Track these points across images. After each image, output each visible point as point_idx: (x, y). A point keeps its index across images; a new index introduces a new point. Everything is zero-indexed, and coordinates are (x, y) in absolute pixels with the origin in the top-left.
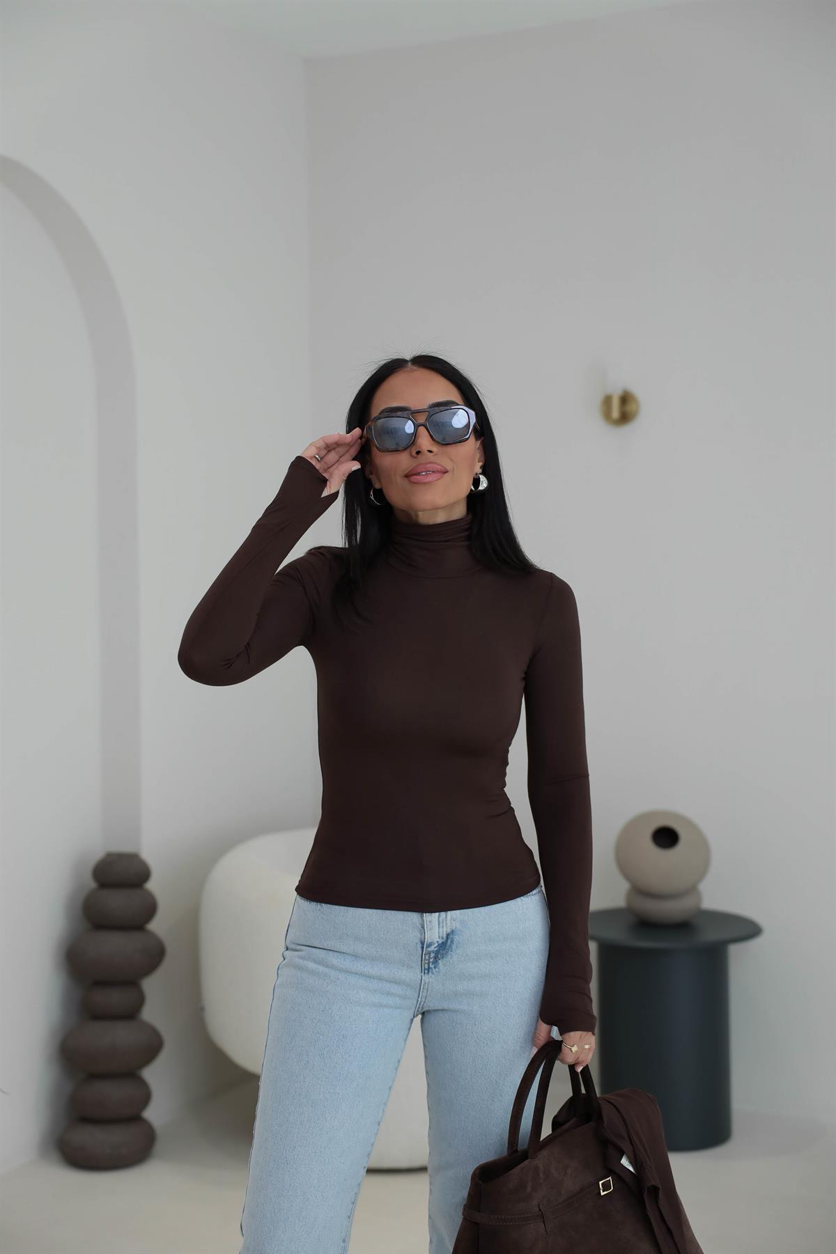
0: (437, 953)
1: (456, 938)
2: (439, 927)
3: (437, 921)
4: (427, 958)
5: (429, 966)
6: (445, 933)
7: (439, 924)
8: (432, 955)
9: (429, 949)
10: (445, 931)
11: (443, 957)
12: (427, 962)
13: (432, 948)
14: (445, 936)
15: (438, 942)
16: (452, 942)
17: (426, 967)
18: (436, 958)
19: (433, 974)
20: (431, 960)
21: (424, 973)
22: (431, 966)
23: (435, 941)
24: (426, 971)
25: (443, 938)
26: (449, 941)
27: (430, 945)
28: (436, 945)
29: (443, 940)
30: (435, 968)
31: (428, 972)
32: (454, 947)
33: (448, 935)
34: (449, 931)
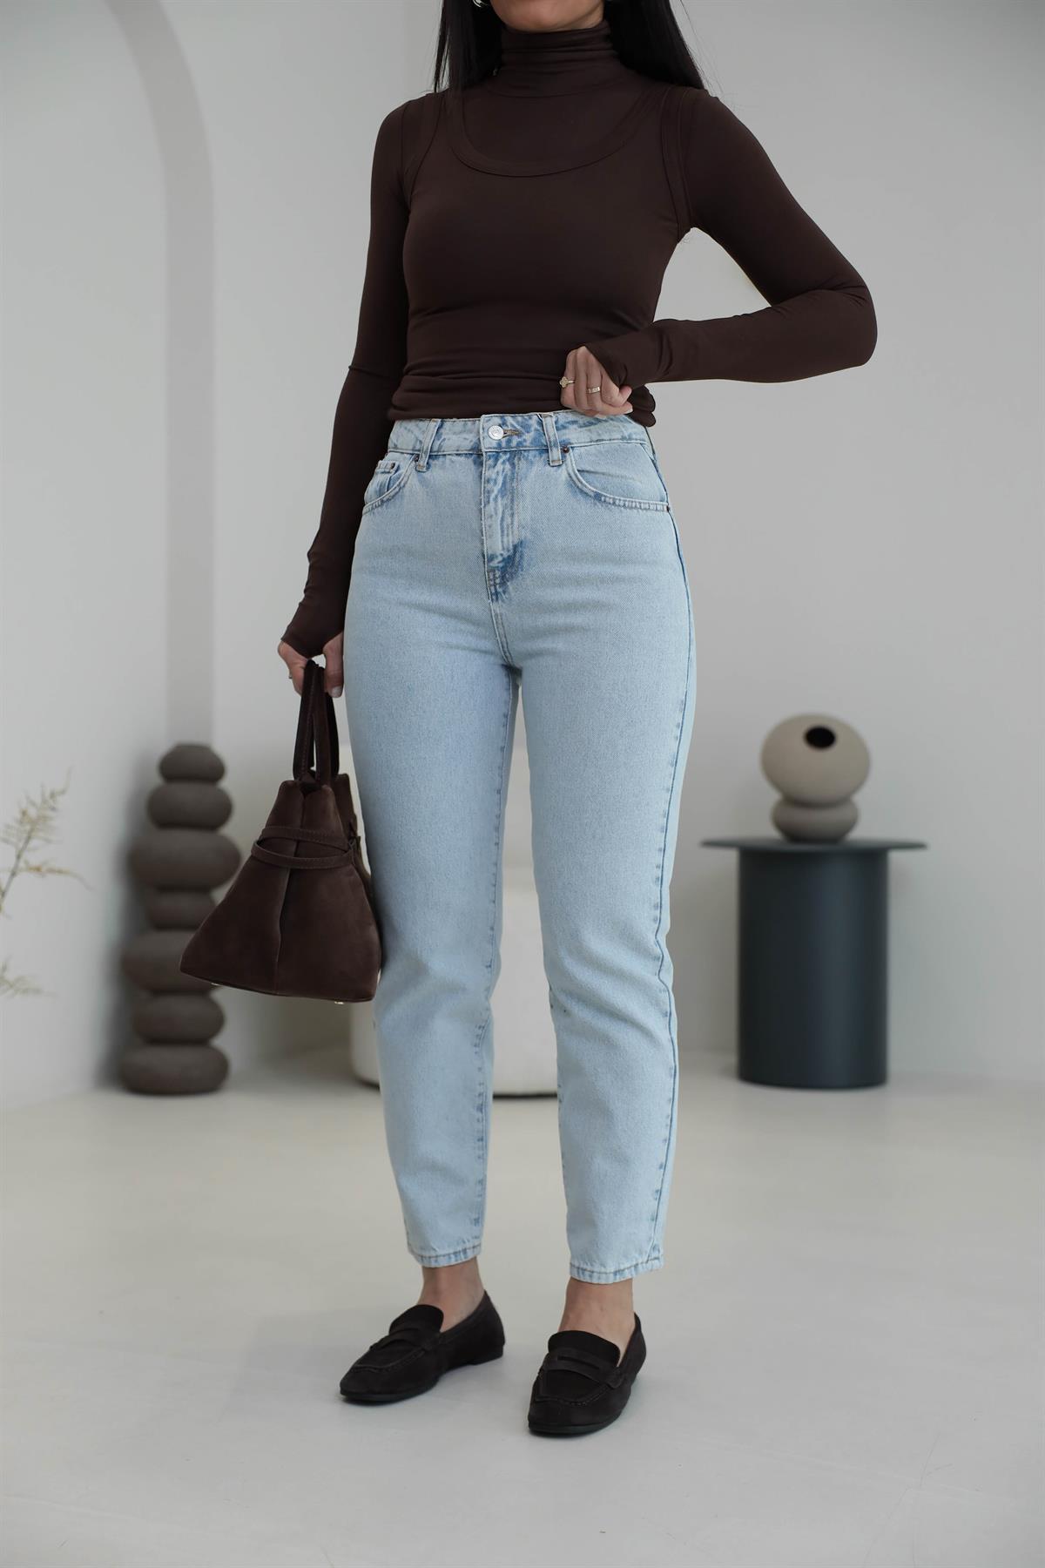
0: (504, 570)
1: (526, 552)
2: (502, 536)
3: (499, 527)
4: (491, 577)
5: (496, 589)
6: (511, 545)
7: (502, 532)
8: (498, 574)
9: (491, 564)
10: (511, 541)
11: (512, 578)
12: (492, 583)
13: (495, 563)
14: (511, 547)
15: (502, 555)
16: (521, 557)
17: (493, 591)
18: (503, 577)
19: (503, 601)
20: (498, 581)
21: (492, 600)
22: (500, 590)
23: (498, 554)
24: (494, 597)
25: (509, 551)
26: (517, 555)
27: (491, 558)
28: (500, 559)
29: (509, 554)
30: (504, 592)
31: (497, 599)
32: (525, 565)
33: (515, 547)
34: (516, 541)
